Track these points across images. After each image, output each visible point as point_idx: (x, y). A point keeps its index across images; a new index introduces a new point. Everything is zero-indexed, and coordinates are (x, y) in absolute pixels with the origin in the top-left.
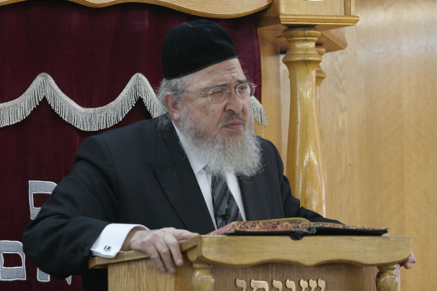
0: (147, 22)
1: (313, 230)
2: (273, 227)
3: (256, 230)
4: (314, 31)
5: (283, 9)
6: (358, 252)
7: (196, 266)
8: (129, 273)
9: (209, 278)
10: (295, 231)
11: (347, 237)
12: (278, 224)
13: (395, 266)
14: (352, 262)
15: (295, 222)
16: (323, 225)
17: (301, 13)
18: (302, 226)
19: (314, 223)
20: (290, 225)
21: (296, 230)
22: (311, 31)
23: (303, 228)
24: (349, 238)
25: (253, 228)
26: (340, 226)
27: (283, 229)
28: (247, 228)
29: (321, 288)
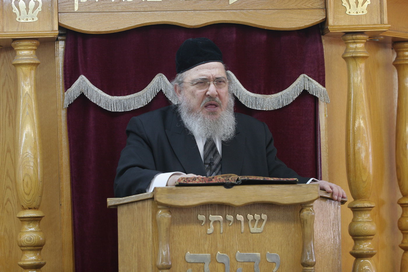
0: (234, 36)
1: (239, 182)
2: (209, 180)
3: (196, 183)
4: (359, 36)
5: (331, 22)
6: (277, 195)
7: (159, 207)
8: (128, 211)
9: (167, 215)
10: (225, 182)
11: (267, 186)
12: (213, 178)
13: (312, 204)
14: (273, 202)
15: (226, 176)
16: (248, 178)
17: (347, 24)
18: (231, 179)
19: (241, 177)
20: (222, 178)
21: (227, 182)
22: (358, 36)
23: (232, 181)
24: (269, 186)
25: (194, 181)
26: (261, 178)
27: (217, 182)
28: (189, 181)
29: (256, 220)
